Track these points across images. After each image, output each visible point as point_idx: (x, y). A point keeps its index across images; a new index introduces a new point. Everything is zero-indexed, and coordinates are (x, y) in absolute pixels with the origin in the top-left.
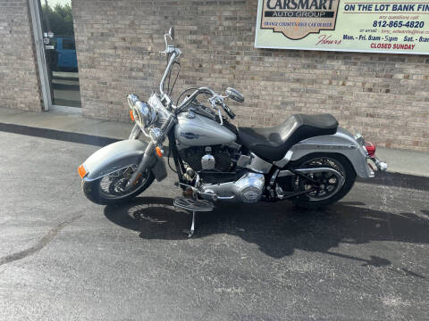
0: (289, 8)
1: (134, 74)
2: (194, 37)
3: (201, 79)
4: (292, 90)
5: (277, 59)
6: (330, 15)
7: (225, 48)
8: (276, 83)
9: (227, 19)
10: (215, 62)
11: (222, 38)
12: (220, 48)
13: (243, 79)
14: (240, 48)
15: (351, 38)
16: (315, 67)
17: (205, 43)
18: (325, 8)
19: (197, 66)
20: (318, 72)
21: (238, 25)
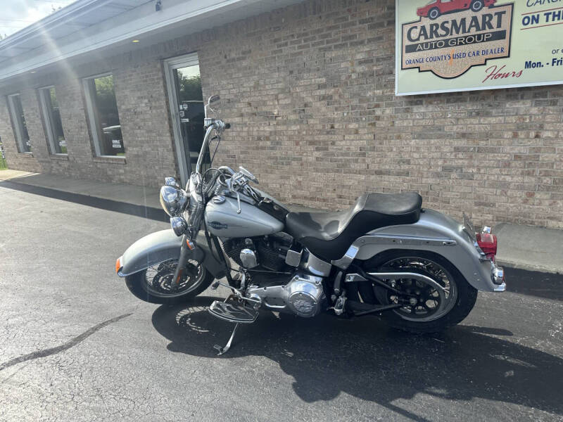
0: (437, 36)
1: (261, 144)
2: (322, 92)
3: (333, 143)
4: (457, 149)
5: (431, 108)
6: (500, 35)
7: (361, 101)
8: (432, 141)
9: (361, 63)
10: (349, 121)
11: (356, 89)
12: (355, 102)
13: (386, 138)
14: (380, 98)
15: (539, 64)
16: (488, 114)
17: (336, 97)
18: (491, 27)
19: (328, 127)
20: (493, 120)
21: (375, 68)
